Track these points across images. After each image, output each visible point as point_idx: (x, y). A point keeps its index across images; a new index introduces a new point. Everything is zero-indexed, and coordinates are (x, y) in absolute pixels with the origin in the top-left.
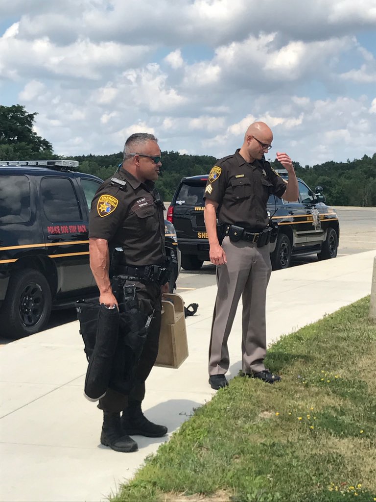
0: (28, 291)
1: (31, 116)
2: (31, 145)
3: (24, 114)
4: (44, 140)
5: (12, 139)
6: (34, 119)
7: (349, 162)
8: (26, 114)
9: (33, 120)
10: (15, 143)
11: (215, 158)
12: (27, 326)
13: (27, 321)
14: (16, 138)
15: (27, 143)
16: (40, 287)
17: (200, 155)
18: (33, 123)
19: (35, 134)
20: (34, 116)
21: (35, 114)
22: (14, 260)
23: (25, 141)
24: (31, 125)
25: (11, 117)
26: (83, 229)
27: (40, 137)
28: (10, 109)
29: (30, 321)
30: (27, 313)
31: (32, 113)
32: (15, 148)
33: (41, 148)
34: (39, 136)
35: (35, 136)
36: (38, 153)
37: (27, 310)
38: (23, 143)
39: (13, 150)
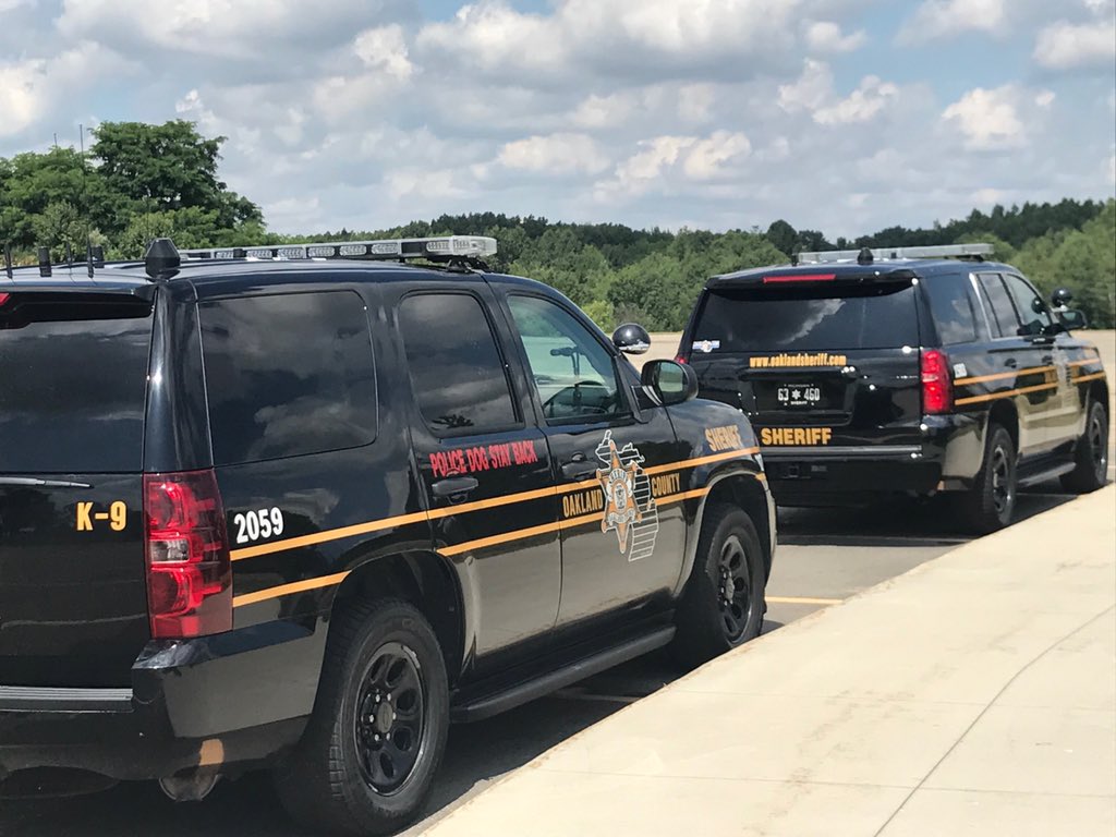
0: (380, 671)
1: (212, 148)
2: (214, 214)
3: (195, 140)
4: (244, 198)
5: (168, 200)
6: (218, 152)
7: (939, 227)
8: (200, 142)
9: (215, 155)
10: (176, 210)
11: (630, 229)
12: (383, 789)
13: (379, 777)
14: (178, 198)
15: (203, 208)
16: (413, 655)
17: (594, 224)
18: (216, 160)
19: (222, 185)
20: (219, 144)
21: (221, 139)
22: (338, 578)
23: (201, 205)
24: (212, 167)
25: (164, 148)
26: (528, 451)
27: (235, 194)
28: (162, 131)
29: (388, 772)
30: (377, 746)
31: (212, 139)
32: (176, 222)
33: (236, 219)
34: (231, 191)
35: (223, 191)
36: (232, 231)
37: (377, 738)
38: (194, 211)
39: (171, 224)
